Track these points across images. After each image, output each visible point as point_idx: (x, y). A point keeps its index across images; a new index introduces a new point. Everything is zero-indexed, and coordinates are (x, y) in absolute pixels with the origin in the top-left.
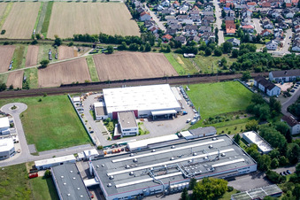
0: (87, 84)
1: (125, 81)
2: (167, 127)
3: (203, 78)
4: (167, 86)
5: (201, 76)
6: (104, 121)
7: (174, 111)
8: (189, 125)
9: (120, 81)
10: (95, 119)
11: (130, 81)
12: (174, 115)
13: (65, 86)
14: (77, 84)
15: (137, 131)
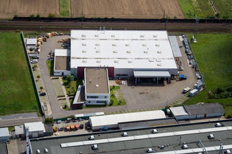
0: (51, 19)
1: (106, 20)
2: (153, 96)
3: (219, 25)
4: (163, 34)
5: (217, 21)
6: (64, 78)
7: (167, 74)
8: (185, 98)
9: (99, 20)
10: (52, 74)
11: (113, 20)
12: (167, 79)
13: (20, 19)
14: (38, 19)
15: (108, 100)
